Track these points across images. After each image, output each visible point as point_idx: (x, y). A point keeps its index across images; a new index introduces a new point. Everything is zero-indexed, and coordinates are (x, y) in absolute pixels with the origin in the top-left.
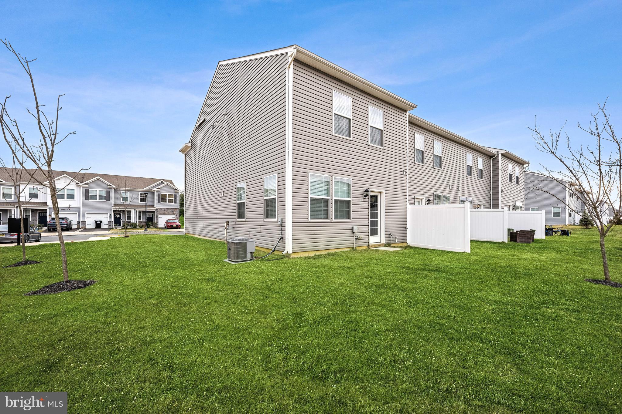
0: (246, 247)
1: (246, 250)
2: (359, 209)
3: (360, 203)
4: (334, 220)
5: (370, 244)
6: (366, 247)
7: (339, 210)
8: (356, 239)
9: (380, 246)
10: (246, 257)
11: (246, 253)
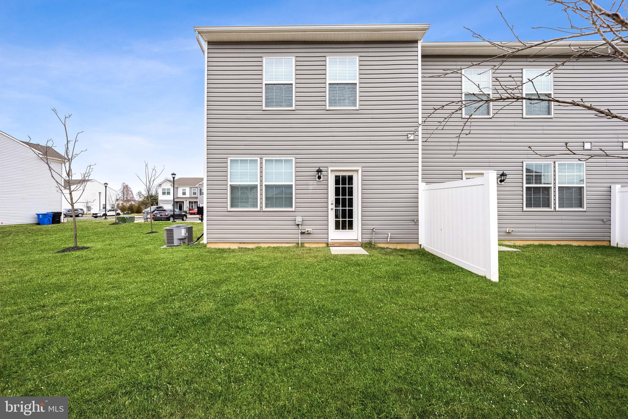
0: (172, 234)
1: (173, 237)
2: (310, 195)
3: (311, 187)
4: (264, 209)
5: (330, 241)
6: (325, 245)
7: (275, 197)
8: (302, 233)
9: (352, 244)
10: (173, 243)
11: (173, 239)
